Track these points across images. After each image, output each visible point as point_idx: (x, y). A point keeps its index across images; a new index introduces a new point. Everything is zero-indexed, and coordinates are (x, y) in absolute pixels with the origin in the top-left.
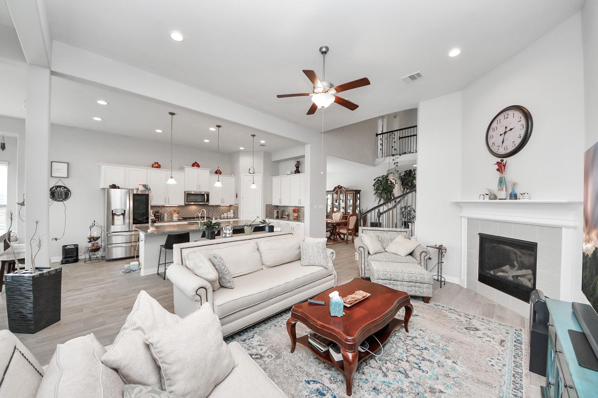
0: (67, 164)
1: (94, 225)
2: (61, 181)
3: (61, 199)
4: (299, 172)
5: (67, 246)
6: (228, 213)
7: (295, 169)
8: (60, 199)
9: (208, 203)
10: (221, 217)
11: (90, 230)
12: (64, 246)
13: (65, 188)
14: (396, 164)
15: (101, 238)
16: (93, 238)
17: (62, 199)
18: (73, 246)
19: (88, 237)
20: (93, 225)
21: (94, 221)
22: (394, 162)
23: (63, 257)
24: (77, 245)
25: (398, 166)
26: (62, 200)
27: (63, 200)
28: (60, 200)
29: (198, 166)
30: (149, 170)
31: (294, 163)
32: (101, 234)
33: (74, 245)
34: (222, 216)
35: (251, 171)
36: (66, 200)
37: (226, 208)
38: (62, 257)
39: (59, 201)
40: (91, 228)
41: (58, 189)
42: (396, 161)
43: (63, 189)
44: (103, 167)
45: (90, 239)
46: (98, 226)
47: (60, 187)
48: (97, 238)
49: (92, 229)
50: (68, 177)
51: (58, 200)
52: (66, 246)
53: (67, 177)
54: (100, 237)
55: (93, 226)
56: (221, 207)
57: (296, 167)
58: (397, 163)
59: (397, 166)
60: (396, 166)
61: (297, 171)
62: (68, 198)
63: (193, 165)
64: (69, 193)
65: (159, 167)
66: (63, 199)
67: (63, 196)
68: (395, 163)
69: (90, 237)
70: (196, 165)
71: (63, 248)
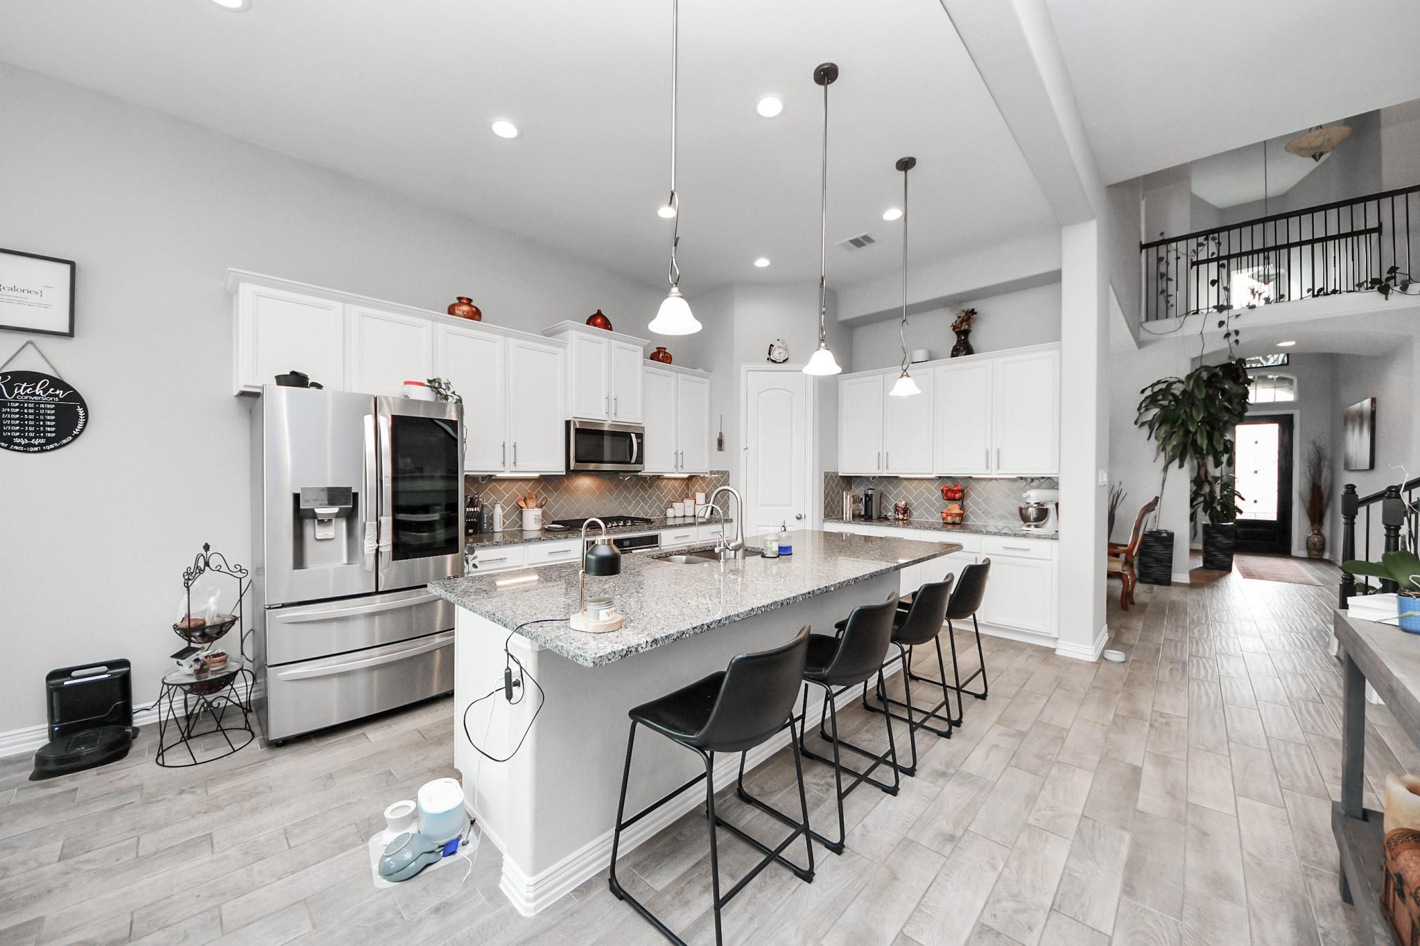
0: (67, 268)
1: (207, 564)
2: (36, 347)
3: (35, 438)
4: (969, 351)
5: (74, 674)
6: (689, 502)
7: (953, 340)
8: (30, 439)
9: (638, 467)
10: (666, 518)
11: (188, 588)
12: (53, 675)
13: (57, 383)
14: (1233, 338)
15: (238, 623)
16: (201, 627)
17: (43, 441)
18: (105, 668)
19: (178, 622)
20: (201, 564)
21: (207, 547)
22: (1224, 329)
23: (51, 730)
24: (126, 663)
25: (1240, 342)
26: (40, 445)
27: (48, 443)
28: (34, 446)
29: (606, 325)
30: (441, 326)
31: (950, 318)
32: (240, 600)
33: (111, 665)
34: (670, 513)
35: (776, 355)
36: (61, 446)
37: (677, 484)
38: (47, 725)
39: (26, 449)
40: (189, 578)
41: (22, 389)
42: (1232, 328)
43: (45, 391)
44: (247, 292)
45: (186, 632)
46: (224, 568)
47: (32, 378)
48: (221, 629)
49: (196, 585)
50: (71, 334)
51: (19, 444)
52: (66, 673)
53: (66, 330)
54: (235, 619)
55: (201, 571)
56: (665, 481)
57: (959, 333)
58: (1237, 333)
59: (1237, 342)
60: (1234, 344)
61: (963, 347)
62: (76, 437)
63: (591, 321)
64: (81, 411)
65: (477, 317)
66: (50, 441)
67: (44, 426)
68: (1227, 335)
69: (185, 624)
70: (599, 320)
71: (48, 685)
